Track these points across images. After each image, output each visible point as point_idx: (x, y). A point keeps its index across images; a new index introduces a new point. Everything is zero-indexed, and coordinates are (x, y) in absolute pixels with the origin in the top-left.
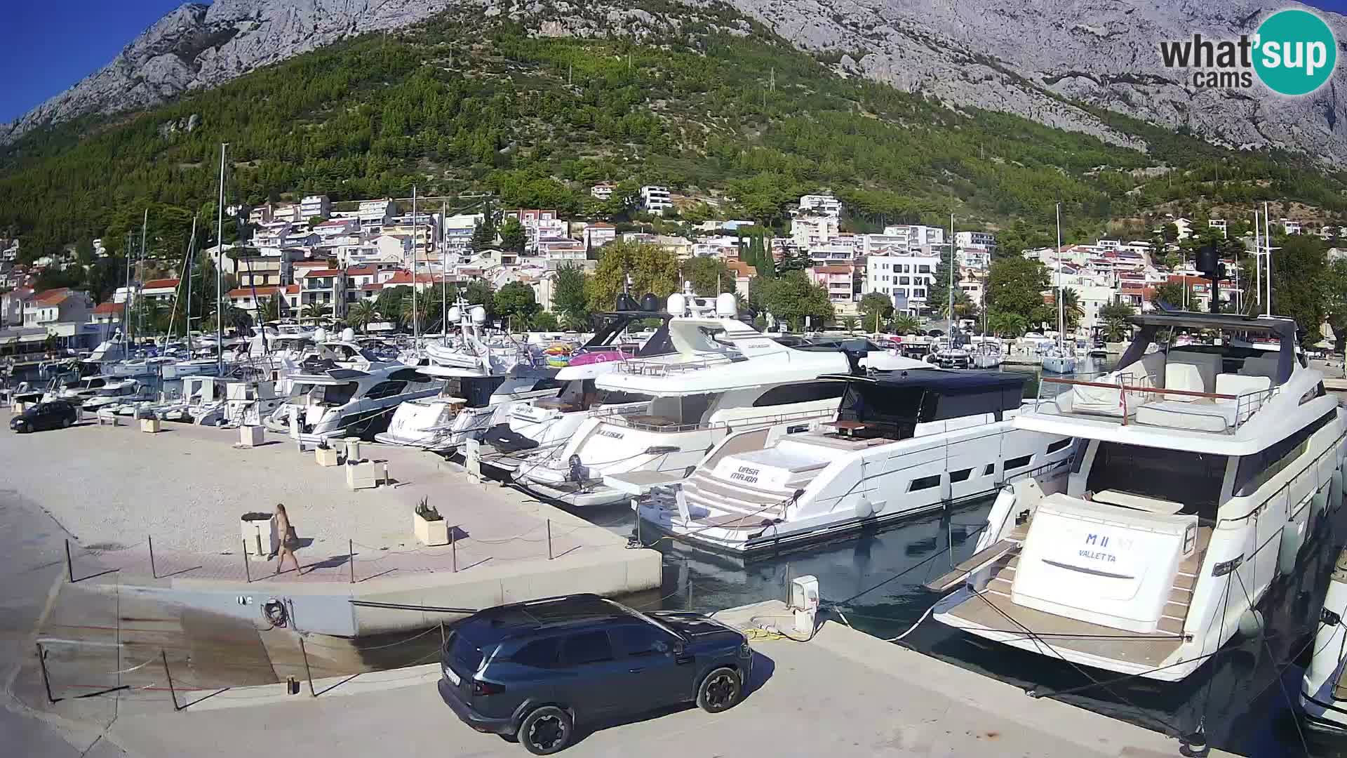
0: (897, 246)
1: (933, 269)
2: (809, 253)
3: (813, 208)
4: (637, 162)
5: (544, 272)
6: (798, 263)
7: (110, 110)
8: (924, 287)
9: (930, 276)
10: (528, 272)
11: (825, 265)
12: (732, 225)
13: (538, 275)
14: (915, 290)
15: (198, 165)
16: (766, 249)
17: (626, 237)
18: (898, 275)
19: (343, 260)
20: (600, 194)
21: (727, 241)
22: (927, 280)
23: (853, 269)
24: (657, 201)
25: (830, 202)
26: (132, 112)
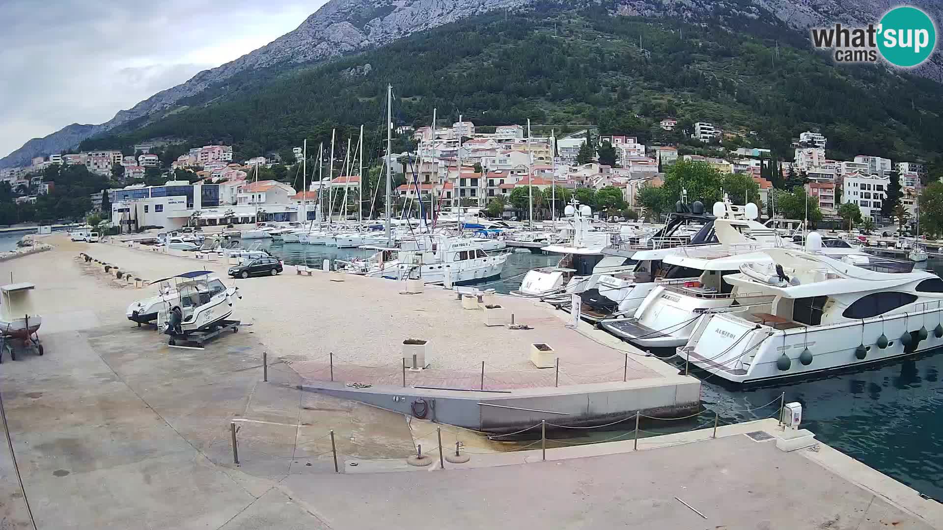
0: (862, 171)
1: (885, 188)
2: (807, 173)
3: (809, 142)
4: (691, 105)
5: (629, 180)
6: (799, 180)
7: (301, 59)
8: (879, 200)
9: (884, 193)
10: (617, 180)
11: (817, 182)
12: (756, 152)
13: (625, 182)
14: (874, 202)
15: (373, 99)
16: (779, 169)
17: (685, 157)
18: (864, 191)
19: (485, 167)
20: (667, 127)
21: (753, 163)
22: (882, 195)
23: (834, 186)
24: (705, 133)
25: (819, 138)
26: (318, 61)
